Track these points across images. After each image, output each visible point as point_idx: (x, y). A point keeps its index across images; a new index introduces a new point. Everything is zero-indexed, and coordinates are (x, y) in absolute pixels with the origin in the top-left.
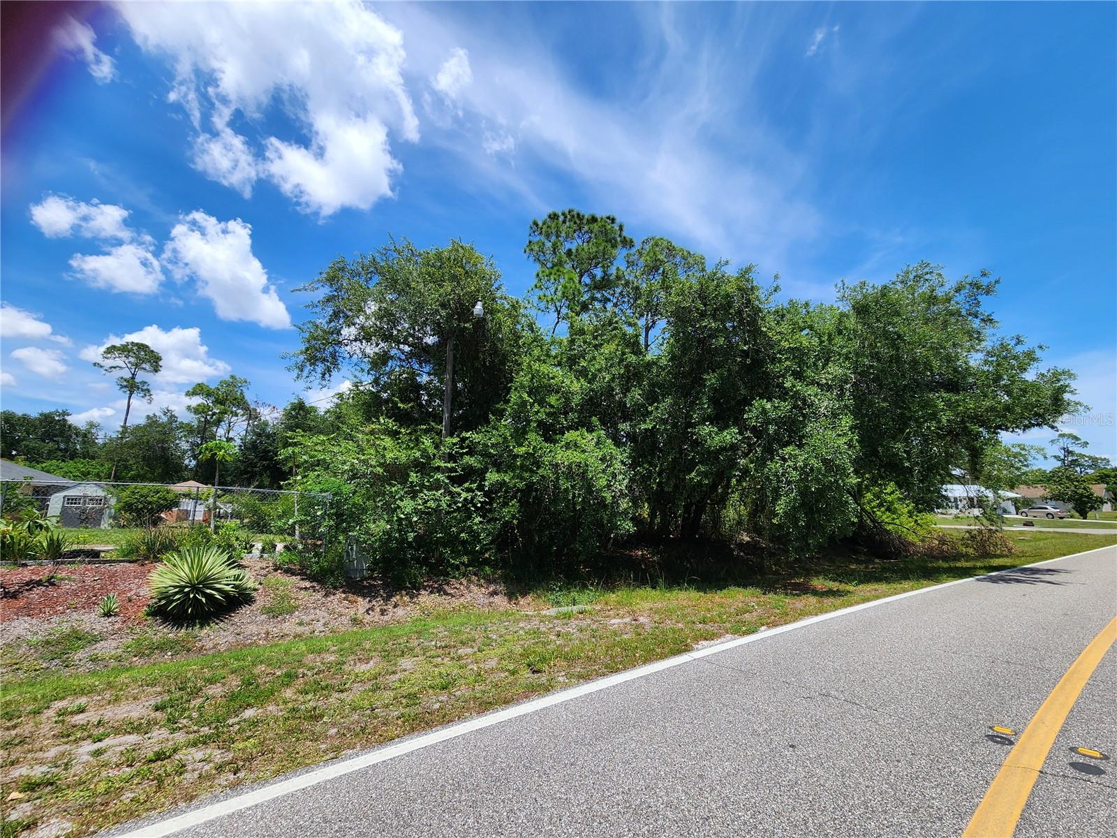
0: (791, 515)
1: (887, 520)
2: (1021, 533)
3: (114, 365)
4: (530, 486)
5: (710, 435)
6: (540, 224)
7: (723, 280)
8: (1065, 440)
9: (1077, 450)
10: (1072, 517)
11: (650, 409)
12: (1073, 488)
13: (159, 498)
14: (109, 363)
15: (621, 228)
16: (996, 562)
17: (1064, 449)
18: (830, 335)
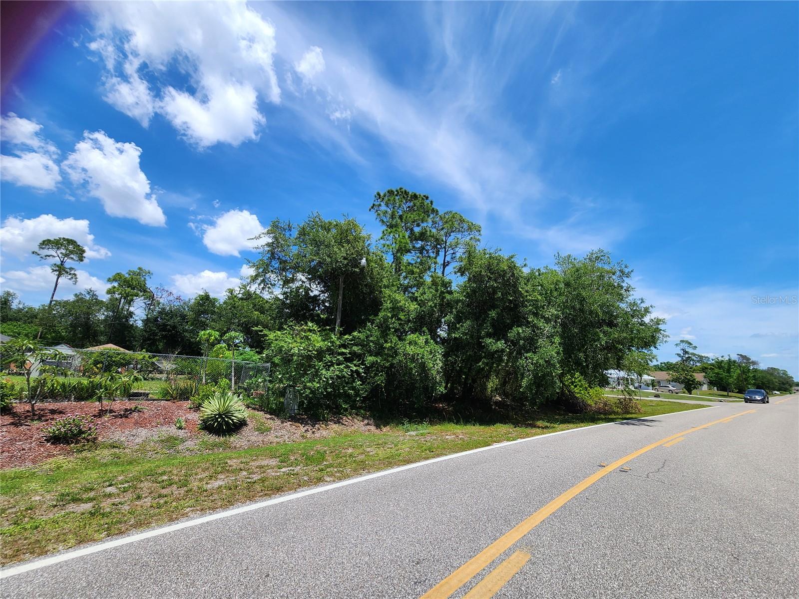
0: (529, 387)
1: (576, 391)
2: (651, 401)
3: (49, 254)
4: (392, 365)
5: (491, 343)
6: (382, 195)
7: (499, 261)
8: (684, 344)
9: (691, 351)
10: (684, 393)
11: (458, 326)
12: (684, 375)
13: (120, 358)
14: (45, 252)
15: (432, 203)
16: (628, 416)
17: (683, 350)
18: (551, 290)
